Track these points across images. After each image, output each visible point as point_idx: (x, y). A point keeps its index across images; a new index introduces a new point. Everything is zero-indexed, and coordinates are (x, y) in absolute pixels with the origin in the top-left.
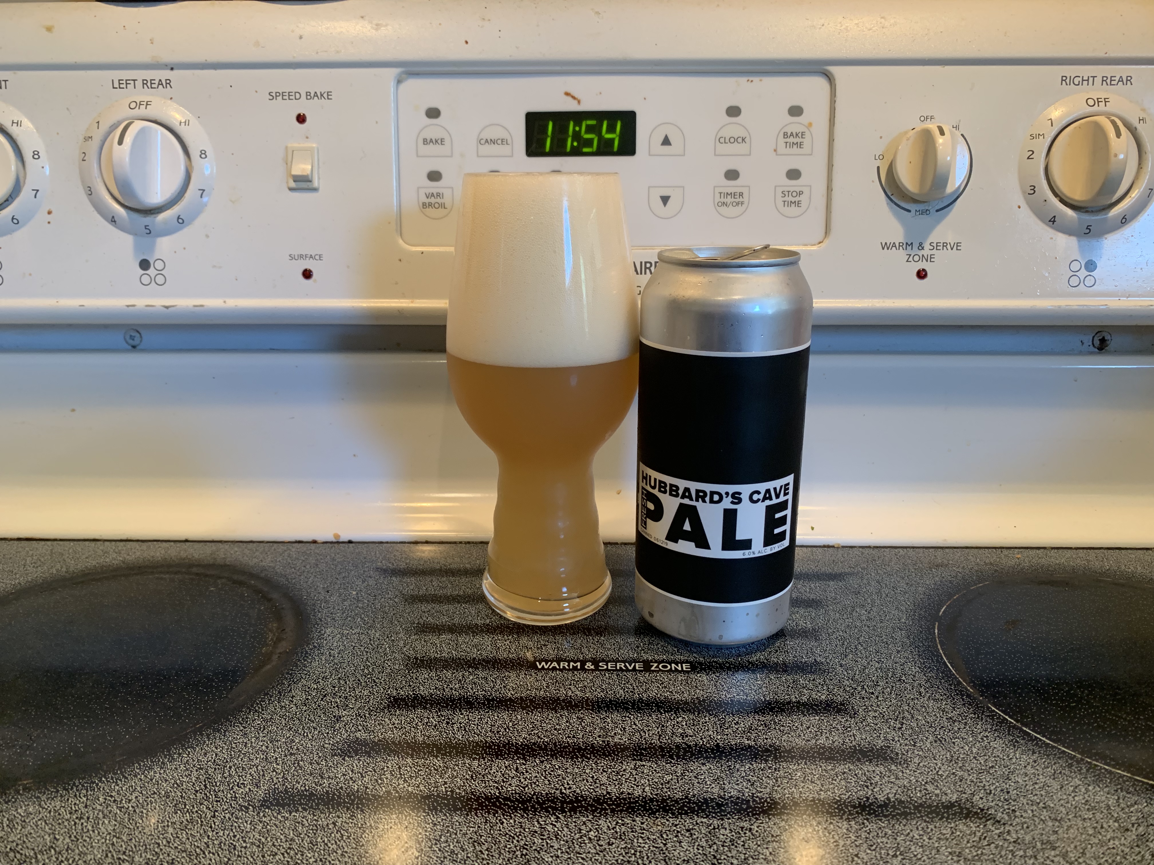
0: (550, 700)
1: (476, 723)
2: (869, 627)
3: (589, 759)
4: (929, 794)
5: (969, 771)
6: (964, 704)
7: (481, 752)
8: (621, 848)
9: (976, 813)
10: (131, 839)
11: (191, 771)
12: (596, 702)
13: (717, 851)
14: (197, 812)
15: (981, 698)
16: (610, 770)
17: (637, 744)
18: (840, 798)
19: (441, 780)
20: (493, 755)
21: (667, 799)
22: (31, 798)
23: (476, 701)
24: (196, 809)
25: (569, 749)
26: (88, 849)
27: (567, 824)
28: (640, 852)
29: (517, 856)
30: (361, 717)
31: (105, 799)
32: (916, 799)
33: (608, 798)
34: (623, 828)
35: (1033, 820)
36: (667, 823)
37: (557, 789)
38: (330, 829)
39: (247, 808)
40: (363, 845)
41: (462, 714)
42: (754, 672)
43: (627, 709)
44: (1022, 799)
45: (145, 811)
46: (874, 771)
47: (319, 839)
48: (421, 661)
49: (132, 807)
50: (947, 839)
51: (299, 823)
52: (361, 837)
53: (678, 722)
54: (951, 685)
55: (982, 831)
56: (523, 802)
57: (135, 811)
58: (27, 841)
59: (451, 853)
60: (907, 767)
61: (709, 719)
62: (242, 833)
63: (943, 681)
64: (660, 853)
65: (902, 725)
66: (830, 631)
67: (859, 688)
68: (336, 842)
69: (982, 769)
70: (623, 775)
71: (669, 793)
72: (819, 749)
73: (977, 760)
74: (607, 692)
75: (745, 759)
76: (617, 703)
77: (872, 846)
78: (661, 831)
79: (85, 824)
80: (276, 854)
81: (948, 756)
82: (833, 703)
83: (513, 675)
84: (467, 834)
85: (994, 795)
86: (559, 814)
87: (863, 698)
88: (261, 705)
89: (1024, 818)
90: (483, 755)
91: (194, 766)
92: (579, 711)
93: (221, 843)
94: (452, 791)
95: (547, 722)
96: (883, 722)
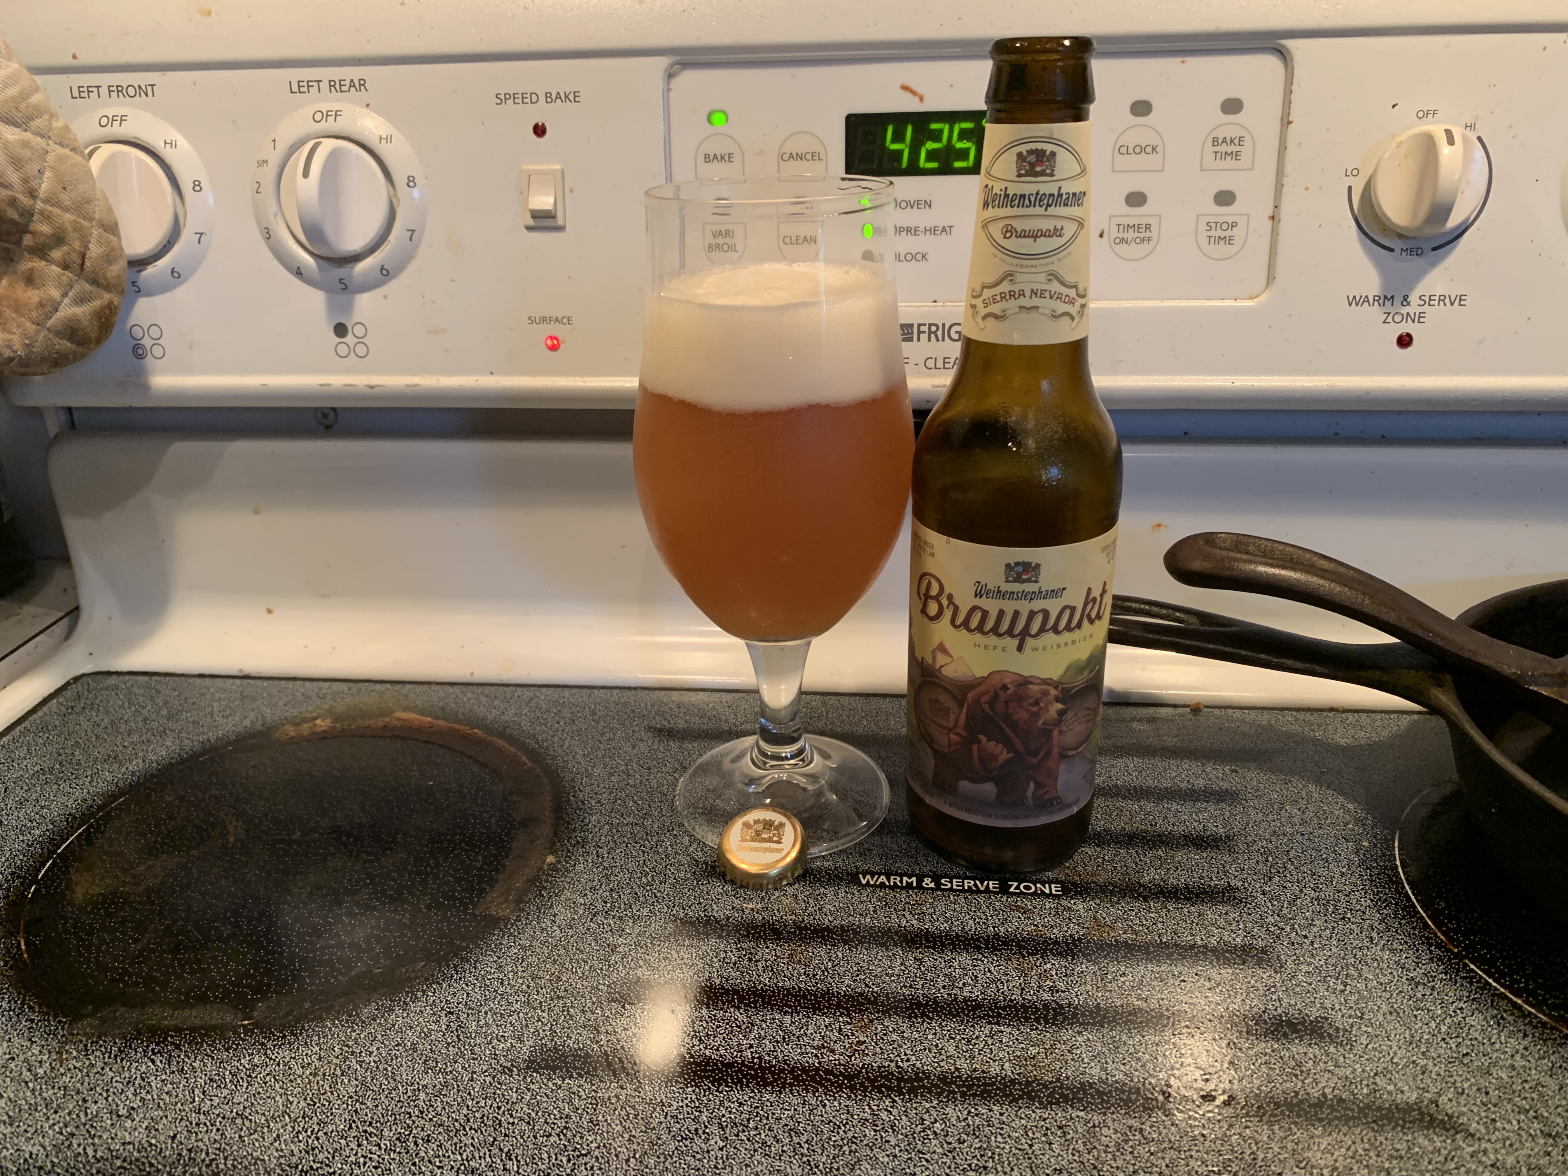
0: (880, 931)
1: (785, 961)
2: (1302, 835)
3: (931, 1019)
4: (1379, 1090)
5: (1434, 1059)
6: (1431, 959)
7: (794, 1003)
8: (975, 1148)
9: (1442, 1121)
10: (377, 1106)
11: (440, 1016)
12: (938, 937)
13: (1097, 1159)
14: (451, 1072)
15: (1456, 950)
16: (958, 1037)
17: (994, 1000)
18: (1260, 1090)
19: (745, 1042)
20: (809, 1008)
21: (1033, 1082)
22: (254, 1044)
23: (784, 929)
24: (450, 1068)
25: (906, 1004)
26: (327, 1116)
27: (906, 1111)
28: (999, 1155)
29: (844, 1152)
30: (642, 948)
31: (341, 1049)
32: (1361, 1098)
33: (957, 1077)
34: (977, 1120)
35: (1519, 1135)
36: (1033, 1115)
37: (891, 1061)
38: (612, 1104)
39: (511, 1071)
40: (654, 1128)
41: (767, 947)
42: (1145, 899)
43: (979, 948)
44: (1505, 1103)
45: (390, 1069)
46: (1305, 1053)
47: (600, 1118)
48: (711, 866)
49: (374, 1061)
50: (1402, 1158)
51: (574, 1093)
52: (651, 1117)
53: (1045, 970)
54: (1414, 928)
55: (1449, 1148)
56: (850, 1078)
57: (377, 1067)
58: (256, 1103)
59: (763, 1144)
60: (1351, 1049)
61: (1087, 967)
62: (507, 1103)
63: (1403, 922)
64: (1024, 1158)
65: (1345, 986)
66: (1250, 839)
67: (1288, 928)
68: (621, 1122)
69: (1452, 1057)
70: (975, 1044)
71: (1035, 1073)
73: (1447, 1043)
74: (952, 923)
75: (1135, 1028)
76: (966, 939)
77: (1301, 1162)
78: (1026, 1127)
79: (321, 1083)
80: (550, 1135)
81: (1407, 1035)
82: (1251, 949)
83: (829, 892)
84: (781, 1119)
85: (1468, 1095)
86: (896, 1096)
87: (1293, 943)
88: (517, 926)
89: (1508, 1131)
90: (796, 1009)
91: (442, 1008)
92: (917, 948)
93: (483, 1115)
94: (760, 1058)
95: (876, 963)
96: (1319, 981)
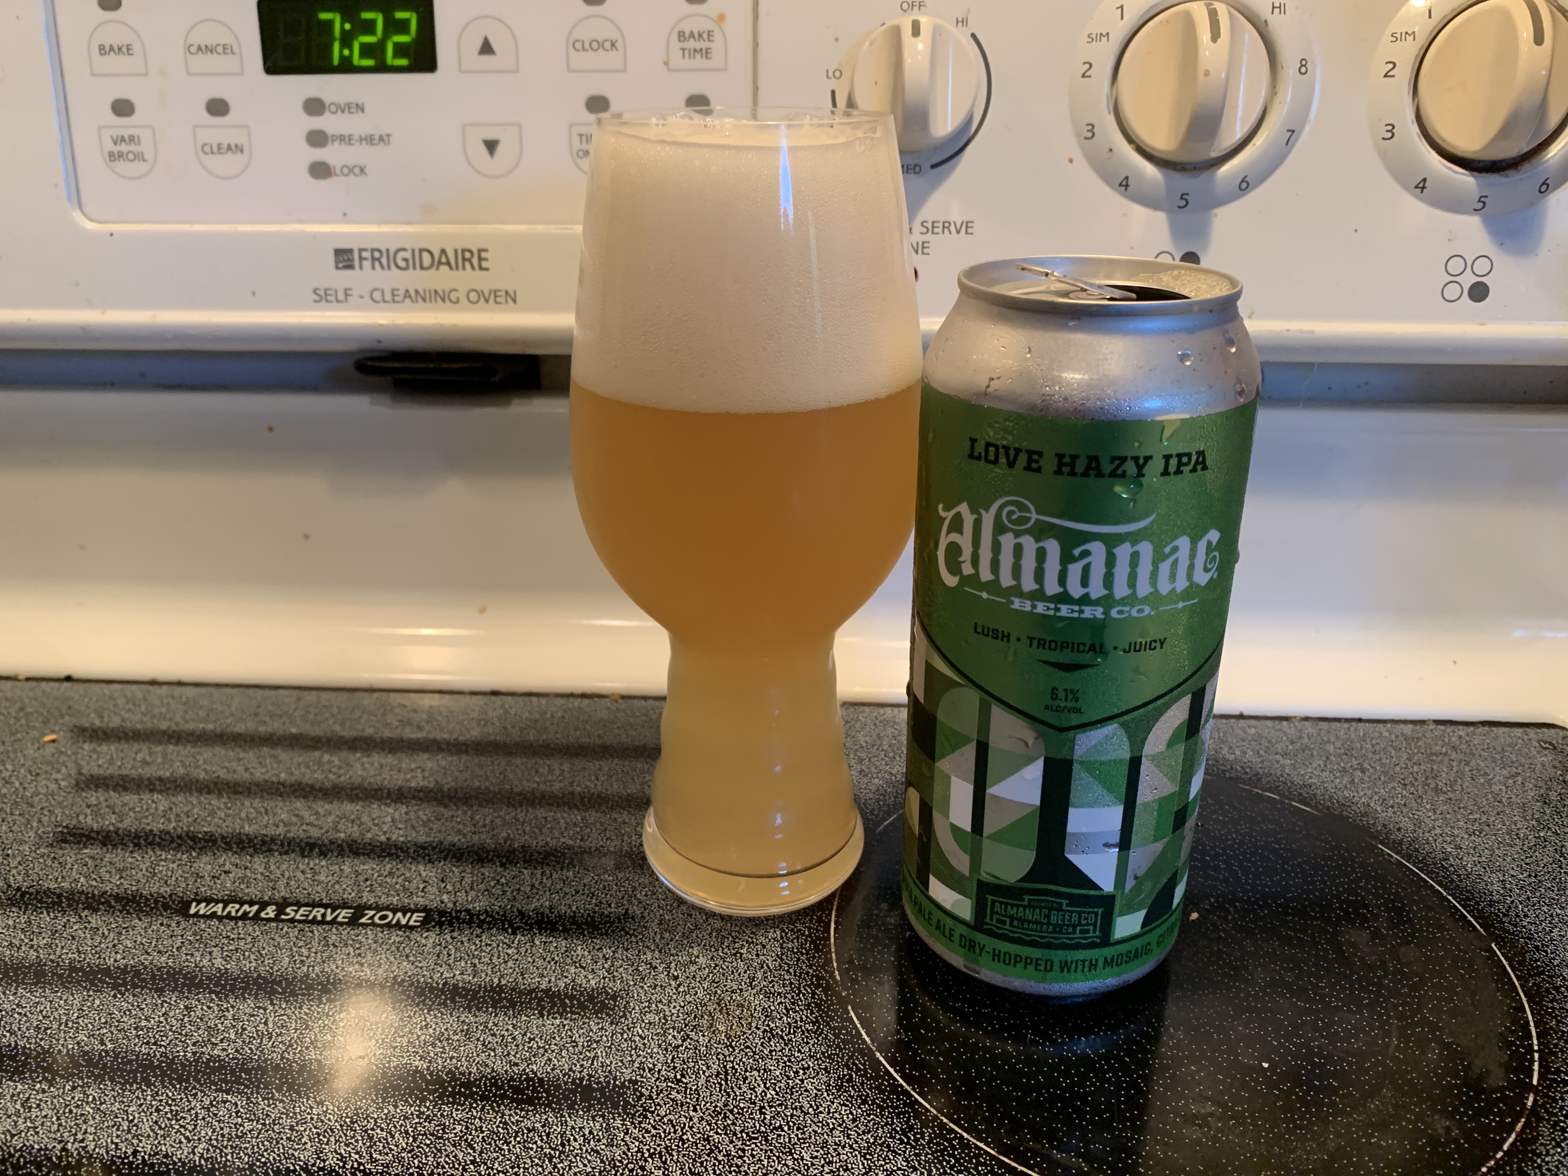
0: (167, 972)
3: (150, 1086)
6: (809, 1005)
12: (233, 979)
15: (844, 993)
16: (167, 1109)
17: (245, 1060)
20: (8, 1073)
23: (52, 971)
25: (132, 1066)
33: (128, 1163)
37: (60, 1142)
41: (15, 994)
42: (516, 931)
43: (273, 993)
46: (581, 1128)
48: (23, 894)
54: (811, 967)
60: (640, 1123)
63: (803, 957)
65: (684, 1041)
67: (661, 967)
70: (181, 1118)
71: (229, 1157)
72: (521, 1082)
74: (263, 961)
75: (393, 1096)
76: (266, 981)
81: (720, 1104)
82: (601, 993)
83: (142, 924)
87: (656, 986)
92: (197, 994)
95: (134, 1013)
96: (657, 1034)
